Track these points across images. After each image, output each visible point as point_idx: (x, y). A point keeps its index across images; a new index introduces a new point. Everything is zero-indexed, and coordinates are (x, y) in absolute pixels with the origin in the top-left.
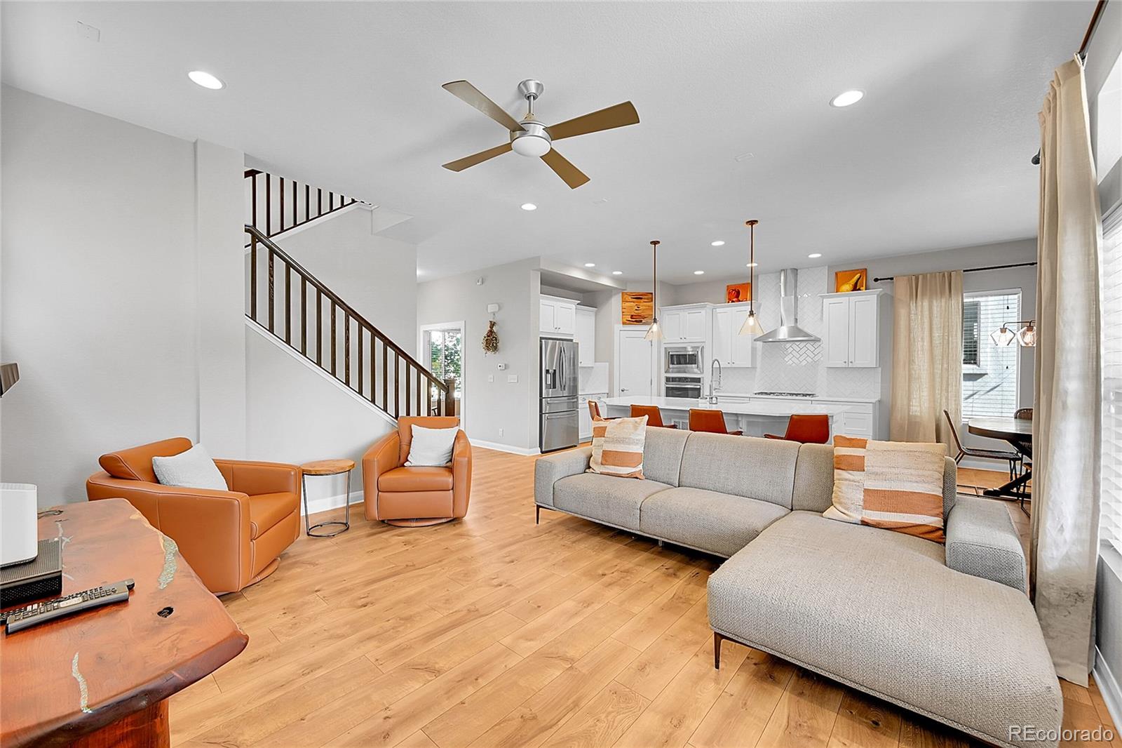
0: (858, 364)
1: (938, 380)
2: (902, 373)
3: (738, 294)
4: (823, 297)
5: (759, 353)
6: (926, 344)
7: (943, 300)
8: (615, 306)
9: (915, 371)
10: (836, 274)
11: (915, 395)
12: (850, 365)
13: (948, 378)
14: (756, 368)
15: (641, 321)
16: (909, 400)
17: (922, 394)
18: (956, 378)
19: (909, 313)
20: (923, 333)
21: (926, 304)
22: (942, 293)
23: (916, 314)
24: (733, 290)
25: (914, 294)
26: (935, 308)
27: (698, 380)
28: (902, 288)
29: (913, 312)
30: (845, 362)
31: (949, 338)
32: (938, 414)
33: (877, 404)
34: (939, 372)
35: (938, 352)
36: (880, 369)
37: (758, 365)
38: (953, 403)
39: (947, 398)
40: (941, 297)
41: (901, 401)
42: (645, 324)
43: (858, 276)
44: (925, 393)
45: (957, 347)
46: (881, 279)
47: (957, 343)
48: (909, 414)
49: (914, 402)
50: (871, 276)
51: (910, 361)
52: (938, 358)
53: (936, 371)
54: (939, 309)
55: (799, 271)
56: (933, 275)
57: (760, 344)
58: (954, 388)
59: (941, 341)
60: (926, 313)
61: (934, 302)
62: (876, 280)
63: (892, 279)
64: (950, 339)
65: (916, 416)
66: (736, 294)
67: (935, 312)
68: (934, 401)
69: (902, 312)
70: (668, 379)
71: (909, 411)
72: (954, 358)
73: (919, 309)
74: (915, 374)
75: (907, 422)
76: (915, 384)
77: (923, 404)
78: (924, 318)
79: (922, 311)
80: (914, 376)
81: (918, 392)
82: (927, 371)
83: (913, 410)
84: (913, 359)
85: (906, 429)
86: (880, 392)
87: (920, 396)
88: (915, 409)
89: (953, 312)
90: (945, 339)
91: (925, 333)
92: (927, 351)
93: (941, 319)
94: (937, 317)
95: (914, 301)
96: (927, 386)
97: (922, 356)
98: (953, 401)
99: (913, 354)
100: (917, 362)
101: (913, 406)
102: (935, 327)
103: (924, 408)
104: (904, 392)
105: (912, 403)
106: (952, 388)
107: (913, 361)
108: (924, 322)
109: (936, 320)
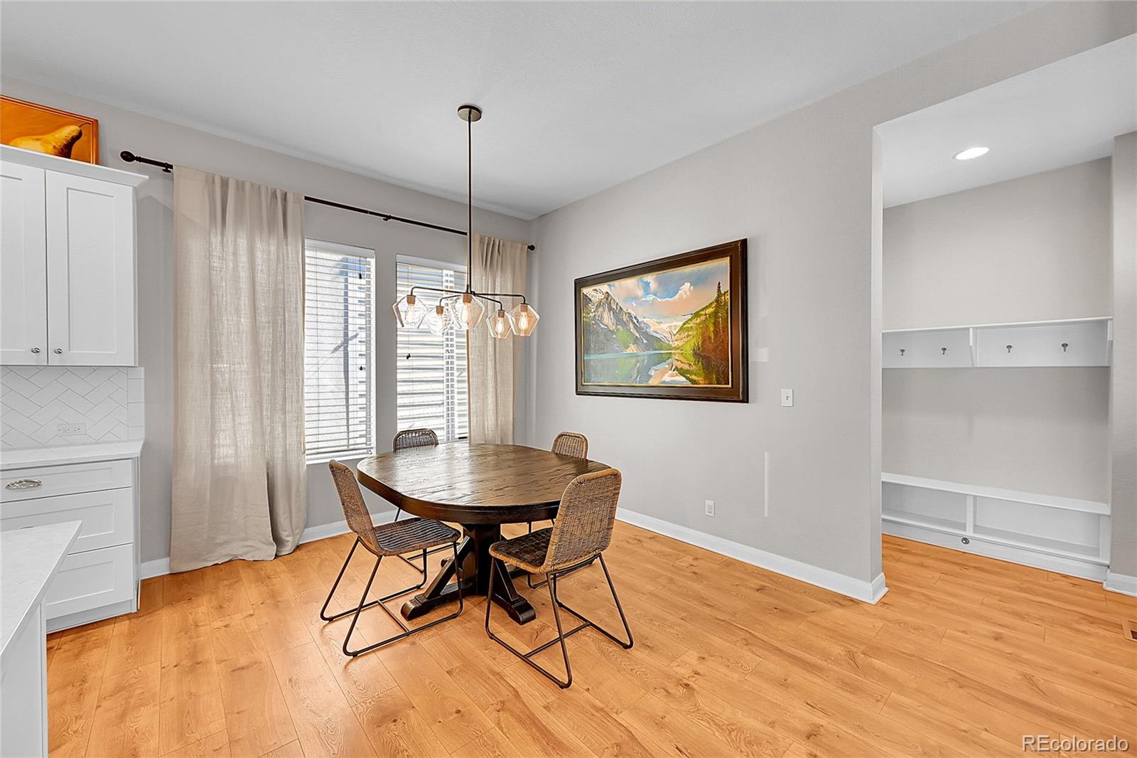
1: (266, 391)
2: (195, 377)
6: (245, 322)
7: (273, 242)
9: (223, 375)
11: (225, 423)
12: (55, 359)
13: (285, 388)
16: (213, 434)
17: (237, 421)
18: (298, 386)
19: (209, 255)
20: (240, 299)
21: (243, 243)
22: (271, 227)
23: (222, 258)
25: (219, 216)
26: (259, 254)
28: (190, 196)
29: (216, 252)
35: (266, 337)
36: (143, 369)
38: (294, 432)
39: (284, 425)
40: (269, 236)
41: (194, 441)
44: (245, 419)
45: (297, 332)
46: (140, 159)
47: (297, 324)
48: (212, 463)
49: (224, 439)
51: (214, 355)
52: (266, 350)
53: (262, 374)
54: (265, 257)
56: (255, 189)
59: (272, 318)
60: (243, 259)
61: (258, 245)
62: (127, 157)
63: (167, 167)
65: (226, 466)
67: (259, 261)
69: (194, 248)
71: (213, 459)
72: (294, 351)
73: (229, 247)
74: (222, 380)
75: (209, 482)
76: (223, 401)
77: (240, 441)
78: (240, 269)
79: (235, 253)
80: (221, 386)
81: (230, 416)
82: (248, 374)
83: (221, 455)
84: (217, 351)
85: (208, 496)
86: (144, 424)
87: (234, 425)
88: (225, 452)
89: (291, 266)
90: (280, 315)
91: (243, 298)
92: (248, 336)
93: (269, 276)
94: (262, 271)
95: (219, 231)
96: (248, 404)
97: (237, 344)
98: (293, 428)
99: (218, 339)
100: (225, 356)
101: (219, 446)
102: (259, 289)
103: (242, 448)
104: (203, 420)
105: (219, 441)
106: (292, 403)
107: (217, 354)
108: (240, 276)
109: (261, 277)
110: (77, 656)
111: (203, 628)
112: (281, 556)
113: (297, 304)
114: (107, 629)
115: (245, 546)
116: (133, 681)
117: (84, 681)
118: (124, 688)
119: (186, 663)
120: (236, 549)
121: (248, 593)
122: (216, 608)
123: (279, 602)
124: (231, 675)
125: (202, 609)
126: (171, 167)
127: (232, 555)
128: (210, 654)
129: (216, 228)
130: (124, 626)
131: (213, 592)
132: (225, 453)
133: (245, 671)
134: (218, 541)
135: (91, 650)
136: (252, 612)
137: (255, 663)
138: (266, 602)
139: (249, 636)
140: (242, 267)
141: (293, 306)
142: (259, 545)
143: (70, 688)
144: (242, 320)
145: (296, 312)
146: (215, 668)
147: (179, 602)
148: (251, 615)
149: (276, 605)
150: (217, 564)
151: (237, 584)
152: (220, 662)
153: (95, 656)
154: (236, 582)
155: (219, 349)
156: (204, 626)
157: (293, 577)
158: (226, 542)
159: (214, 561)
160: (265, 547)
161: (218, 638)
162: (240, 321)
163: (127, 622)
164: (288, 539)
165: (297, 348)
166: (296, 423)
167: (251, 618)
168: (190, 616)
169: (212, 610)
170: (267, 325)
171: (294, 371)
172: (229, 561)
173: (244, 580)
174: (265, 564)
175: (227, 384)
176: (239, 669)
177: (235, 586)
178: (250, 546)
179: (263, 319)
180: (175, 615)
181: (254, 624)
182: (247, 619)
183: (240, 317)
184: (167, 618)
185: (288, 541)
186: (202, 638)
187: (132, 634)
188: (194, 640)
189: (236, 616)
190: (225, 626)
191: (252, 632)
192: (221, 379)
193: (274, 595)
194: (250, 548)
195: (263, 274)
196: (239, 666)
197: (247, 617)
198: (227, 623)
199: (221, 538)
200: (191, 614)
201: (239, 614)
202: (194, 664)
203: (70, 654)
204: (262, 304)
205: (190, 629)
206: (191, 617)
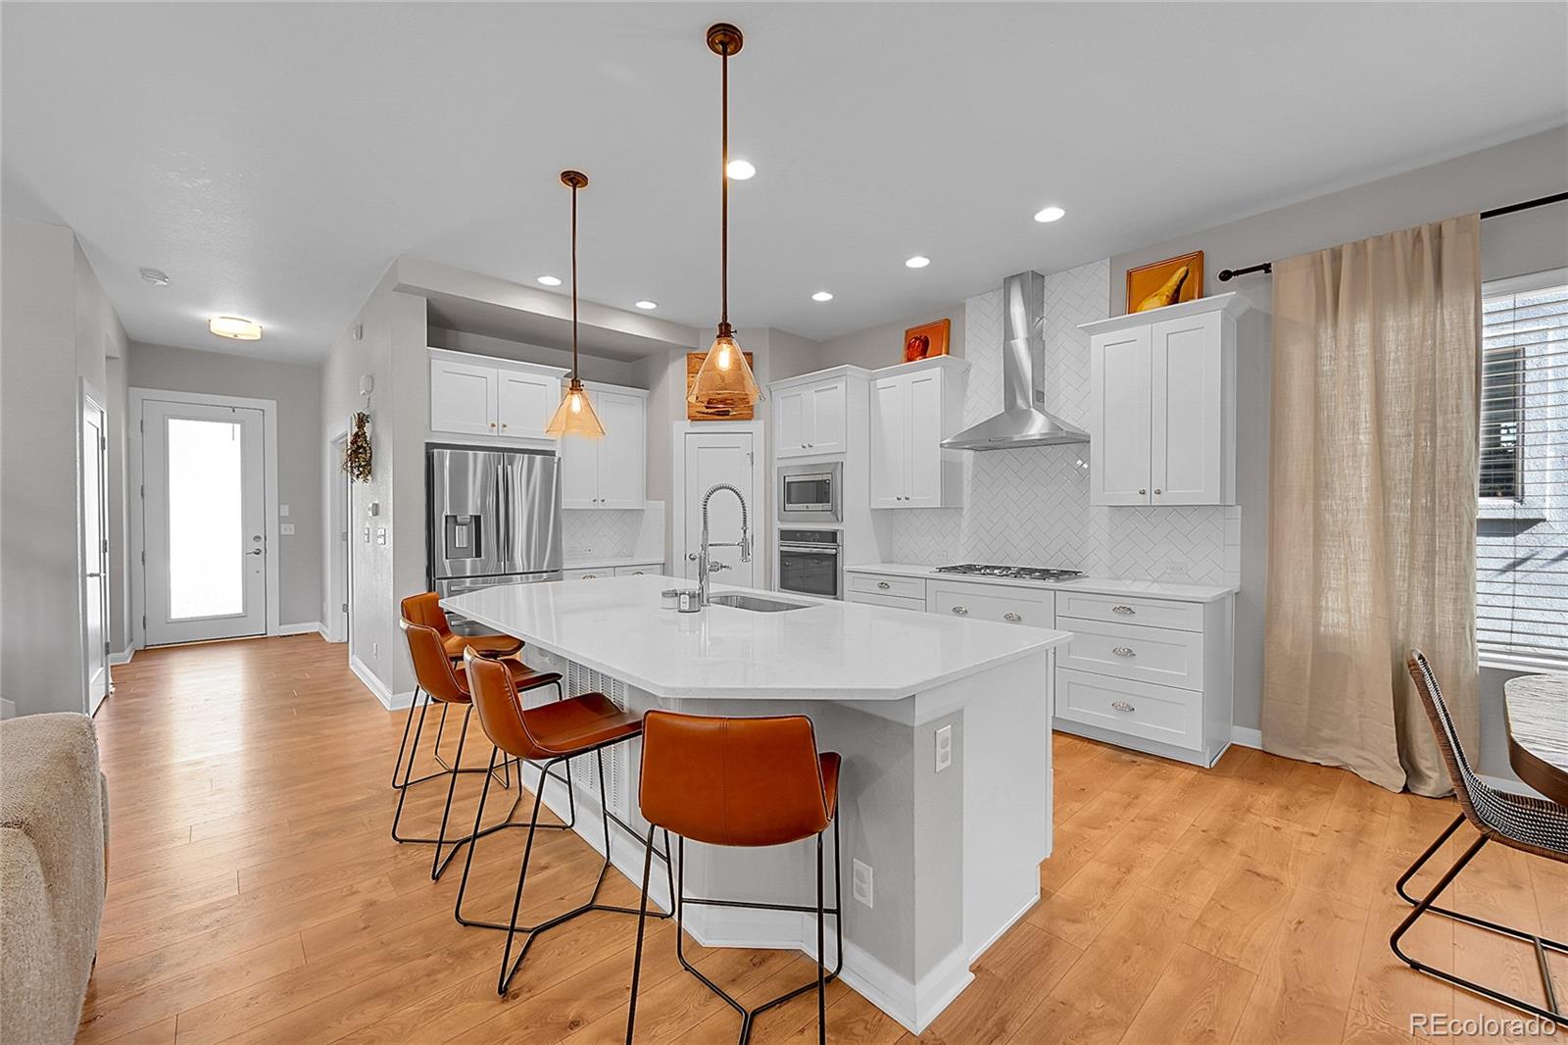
0: (1174, 496)
1: (1400, 539)
2: (1295, 518)
3: (925, 343)
4: (1091, 331)
5: (967, 474)
6: (1365, 439)
7: (1417, 310)
8: (676, 384)
9: (1334, 514)
10: (1129, 274)
11: (1334, 581)
12: (1156, 500)
13: (1433, 535)
14: (962, 509)
15: (726, 413)
16: (1317, 594)
17: (1352, 579)
18: (1459, 533)
19: (1316, 357)
20: (1358, 408)
21: (1363, 328)
22: (1413, 289)
23: (1334, 359)
24: (917, 339)
25: (1329, 301)
26: (1390, 334)
27: (833, 537)
28: (1294, 291)
29: (1326, 354)
30: (1143, 493)
31: (1434, 415)
32: (1401, 636)
33: (1229, 604)
34: (1405, 515)
35: (1401, 457)
36: (1240, 507)
37: (967, 503)
38: (1450, 607)
39: (1430, 593)
40: (1410, 303)
41: (1294, 598)
42: (735, 418)
43: (1181, 272)
44: (1363, 577)
45: (1459, 444)
46: (1238, 273)
47: (1459, 432)
48: (1316, 632)
49: (1332, 601)
50: (1213, 269)
51: (1321, 487)
52: (1401, 477)
53: (1393, 513)
54: (1401, 337)
55: (1046, 278)
56: (1385, 242)
57: (967, 456)
58: (1452, 563)
59: (1411, 428)
60: (1364, 351)
61: (1391, 323)
62: (1226, 275)
63: (1267, 268)
64: (1439, 421)
65: (1336, 639)
66: (921, 344)
67: (1391, 346)
68: (1389, 600)
69: (1298, 354)
70: (785, 535)
71: (1317, 625)
72: (1452, 476)
73: (1344, 341)
74: (1334, 522)
75: (1310, 653)
76: (1334, 549)
77: (1354, 608)
78: (1360, 365)
79: (1351, 346)
80: (1331, 528)
81: (1343, 571)
82: (1368, 514)
83: (1330, 621)
84: (1327, 483)
85: (1309, 672)
86: (1239, 569)
87: (1347, 584)
88: (1334, 617)
89: (1448, 340)
90: (1424, 421)
91: (1363, 406)
92: (1370, 458)
93: (1410, 363)
94: (1396, 360)
95: (1329, 321)
96: (1367, 557)
97: (1352, 472)
98: (1447, 601)
99: (1328, 466)
100: (1338, 490)
101: (1327, 610)
102: (1390, 387)
103: (1357, 618)
104: (1304, 572)
105: (1327, 602)
106: (1446, 559)
107: (1327, 487)
108: (1358, 375)
109: (1394, 370)
110: (1146, 777)
111: (1252, 816)
112: (1414, 794)
113: (1460, 397)
114: (1178, 770)
115: (1360, 757)
116: (1165, 819)
117: (1137, 797)
118: (1156, 820)
119: (1214, 834)
120: (1348, 756)
121: (1332, 813)
122: (1281, 807)
123: (1361, 842)
124: (1243, 873)
125: (1267, 798)
126: (1269, 265)
127: (1341, 762)
128: (1240, 842)
129: (1326, 319)
130: (1190, 775)
131: (1290, 790)
132: (1336, 620)
133: (1259, 879)
134: (1322, 734)
135: (1156, 778)
136: (1316, 832)
137: (1276, 880)
138: (1345, 833)
139: (1292, 852)
140: (1363, 363)
141: (1452, 402)
142: (1380, 763)
143: (1126, 796)
144: (1362, 437)
145: (1458, 412)
146: (1235, 856)
147: (1250, 779)
148: (1313, 835)
149: (1354, 844)
150: (1319, 764)
151: (1324, 796)
152: (1242, 854)
153: (1156, 784)
154: (1325, 793)
155: (1329, 480)
156: (1255, 814)
157: (1411, 827)
158: (1334, 741)
159: (1318, 758)
160: (1389, 769)
161: (1258, 834)
162: (1358, 439)
163: (1196, 773)
164: (1429, 773)
165: (1457, 471)
166: (1453, 592)
167: (1310, 838)
168: (1249, 797)
169: (1275, 805)
170: (1404, 440)
171: (1452, 511)
172: (1337, 767)
173: (1337, 796)
174: (1383, 793)
175: (1340, 527)
176: (1255, 873)
177: (1320, 797)
178: (1368, 760)
179: (1396, 430)
180: (1237, 789)
181: (1307, 845)
182: (1304, 835)
183: (1358, 433)
184: (1230, 788)
185: (1431, 778)
186: (1244, 824)
187: (1191, 784)
188: (1236, 821)
189: (1295, 825)
190: (1275, 828)
191: (1299, 851)
192: (1331, 521)
193: (1361, 832)
194: (1369, 764)
195: (1399, 363)
196: (1258, 871)
197: (1306, 833)
198: (1279, 825)
199: (1326, 733)
200: (1252, 797)
201: (1300, 826)
202: (1219, 840)
203: (1142, 772)
204: (1395, 409)
205: (1239, 810)
206: (1250, 799)
